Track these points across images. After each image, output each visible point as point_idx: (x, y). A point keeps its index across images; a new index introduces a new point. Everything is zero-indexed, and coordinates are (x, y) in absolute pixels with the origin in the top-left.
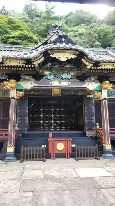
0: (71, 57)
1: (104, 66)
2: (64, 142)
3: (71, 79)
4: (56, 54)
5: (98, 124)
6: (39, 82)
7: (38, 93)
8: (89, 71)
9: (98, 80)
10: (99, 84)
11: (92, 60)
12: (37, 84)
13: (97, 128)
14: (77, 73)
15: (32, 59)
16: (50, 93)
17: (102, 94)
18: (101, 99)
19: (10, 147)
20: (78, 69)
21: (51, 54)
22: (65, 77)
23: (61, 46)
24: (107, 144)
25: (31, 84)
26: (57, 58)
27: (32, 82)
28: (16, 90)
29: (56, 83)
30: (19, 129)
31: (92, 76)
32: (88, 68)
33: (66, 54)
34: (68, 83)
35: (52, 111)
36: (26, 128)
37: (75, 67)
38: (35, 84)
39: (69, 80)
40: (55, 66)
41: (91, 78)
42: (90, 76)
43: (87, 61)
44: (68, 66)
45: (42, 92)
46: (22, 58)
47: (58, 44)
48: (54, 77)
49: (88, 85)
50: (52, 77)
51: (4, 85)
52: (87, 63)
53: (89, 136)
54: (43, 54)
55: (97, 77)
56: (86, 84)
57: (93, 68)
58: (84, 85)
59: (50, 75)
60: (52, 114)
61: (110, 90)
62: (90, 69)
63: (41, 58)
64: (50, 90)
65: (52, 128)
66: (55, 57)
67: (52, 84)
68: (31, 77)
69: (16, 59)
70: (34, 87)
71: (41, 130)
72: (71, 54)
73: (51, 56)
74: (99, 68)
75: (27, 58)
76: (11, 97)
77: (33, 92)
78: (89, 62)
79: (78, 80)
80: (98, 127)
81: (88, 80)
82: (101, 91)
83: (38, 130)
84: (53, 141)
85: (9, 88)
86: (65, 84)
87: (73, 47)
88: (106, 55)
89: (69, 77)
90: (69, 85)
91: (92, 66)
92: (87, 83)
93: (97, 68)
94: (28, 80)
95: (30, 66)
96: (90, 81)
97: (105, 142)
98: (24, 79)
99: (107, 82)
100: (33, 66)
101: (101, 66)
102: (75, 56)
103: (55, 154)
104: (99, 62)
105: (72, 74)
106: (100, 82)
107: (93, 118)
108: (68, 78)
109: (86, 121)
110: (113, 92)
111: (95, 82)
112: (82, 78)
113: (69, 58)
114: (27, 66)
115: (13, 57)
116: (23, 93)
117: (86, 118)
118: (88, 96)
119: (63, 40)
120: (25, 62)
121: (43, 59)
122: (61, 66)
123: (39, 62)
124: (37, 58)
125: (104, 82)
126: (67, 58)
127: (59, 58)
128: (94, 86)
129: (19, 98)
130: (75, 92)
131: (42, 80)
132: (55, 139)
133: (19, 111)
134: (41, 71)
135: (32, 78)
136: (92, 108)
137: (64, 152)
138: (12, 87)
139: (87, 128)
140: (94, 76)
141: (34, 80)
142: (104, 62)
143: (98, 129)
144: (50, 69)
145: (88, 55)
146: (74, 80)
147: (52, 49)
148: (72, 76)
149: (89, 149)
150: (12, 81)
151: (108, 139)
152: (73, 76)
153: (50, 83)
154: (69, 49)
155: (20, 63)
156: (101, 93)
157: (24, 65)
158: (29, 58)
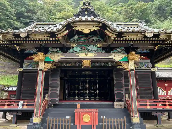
0: (94, 29)
1: (128, 37)
2: (90, 113)
3: (98, 51)
4: (79, 26)
5: (127, 95)
6: (66, 54)
7: (70, 65)
8: (114, 42)
9: (124, 51)
10: (126, 55)
11: (114, 31)
12: (64, 56)
13: (126, 100)
14: (103, 45)
15: (56, 32)
16: (81, 65)
17: (129, 65)
18: (128, 70)
19: (37, 118)
20: (104, 40)
21: (74, 27)
22: (92, 49)
23: (84, 18)
24: (135, 117)
25: (59, 56)
26: (80, 30)
27: (60, 55)
28: (44, 62)
29: (82, 55)
30: (50, 99)
31: (119, 47)
32: (112, 39)
33: (89, 26)
34: (94, 55)
35: (87, 81)
36: (57, 98)
37: (101, 38)
38: (62, 56)
39: (95, 51)
40: (81, 38)
41: (117, 49)
42: (117, 47)
43: (110, 32)
44: (94, 38)
45: (73, 64)
46: (45, 31)
47: (80, 17)
48: (80, 49)
49: (115, 56)
51: (34, 58)
52: (110, 35)
53: (117, 108)
54: (66, 27)
55: (124, 48)
56: (112, 55)
57: (116, 39)
58: (111, 56)
59: (77, 47)
60: (87, 85)
61: (138, 61)
62: (114, 40)
63: (64, 31)
64: (80, 62)
65: (87, 98)
66: (78, 30)
67: (78, 56)
68: (58, 49)
69: (40, 33)
70: (61, 58)
71: (77, 100)
72: (94, 26)
73: (75, 28)
74: (123, 39)
75: (50, 31)
76: (39, 69)
77: (65, 64)
78: (112, 33)
79: (105, 52)
80: (127, 98)
81: (115, 51)
82: (128, 62)
83: (74, 100)
84: (79, 112)
85: (38, 60)
86: (91, 55)
87: (95, 19)
88: (138, 27)
89: (96, 48)
90: (95, 56)
91: (116, 37)
92: (114, 54)
93: (120, 39)
94: (56, 52)
95: (54, 39)
96: (116, 52)
97: (133, 114)
98: (52, 51)
99: (134, 53)
100: (57, 39)
101: (124, 36)
102: (98, 28)
103: (81, 125)
104: (123, 33)
105: (99, 46)
106: (126, 53)
107: (122, 89)
108: (94, 50)
109: (115, 92)
110: (144, 63)
111: (122, 53)
112: (108, 49)
113: (92, 30)
114: (51, 39)
115: (37, 31)
116: (50, 65)
117: (115, 89)
118: (118, 67)
119: (86, 13)
120: (50, 35)
121: (67, 32)
122: (87, 38)
123: (63, 35)
124: (60, 31)
125: (130, 53)
126: (90, 30)
127: (82, 30)
128: (121, 57)
129: (46, 70)
130: (106, 64)
131: (69, 52)
132: (82, 110)
133: (51, 82)
134: (68, 44)
135: (60, 51)
136: (121, 79)
137: (90, 124)
138: (40, 60)
139: (116, 99)
140: (120, 47)
141: (61, 53)
142: (127, 32)
143: (128, 101)
144: (77, 42)
145: (110, 26)
146: (100, 51)
147: (74, 22)
148: (98, 47)
149: (117, 121)
150: (40, 53)
151: (136, 112)
152: (100, 47)
153: (77, 55)
154: (91, 21)
155: (44, 37)
156: (127, 64)
157: (49, 38)
158: (52, 31)
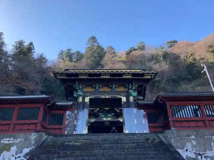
6: (97, 118)
12: (96, 120)
29: (105, 119)
39: (111, 117)
50: (103, 116)
58: (119, 119)
59: (102, 115)
64: (103, 122)
67: (103, 120)
79: (116, 117)
86: (109, 119)
89: (111, 115)
90: (111, 119)
105: (113, 114)
141: (95, 118)
144: (102, 112)
146: (113, 117)
153: (102, 119)
